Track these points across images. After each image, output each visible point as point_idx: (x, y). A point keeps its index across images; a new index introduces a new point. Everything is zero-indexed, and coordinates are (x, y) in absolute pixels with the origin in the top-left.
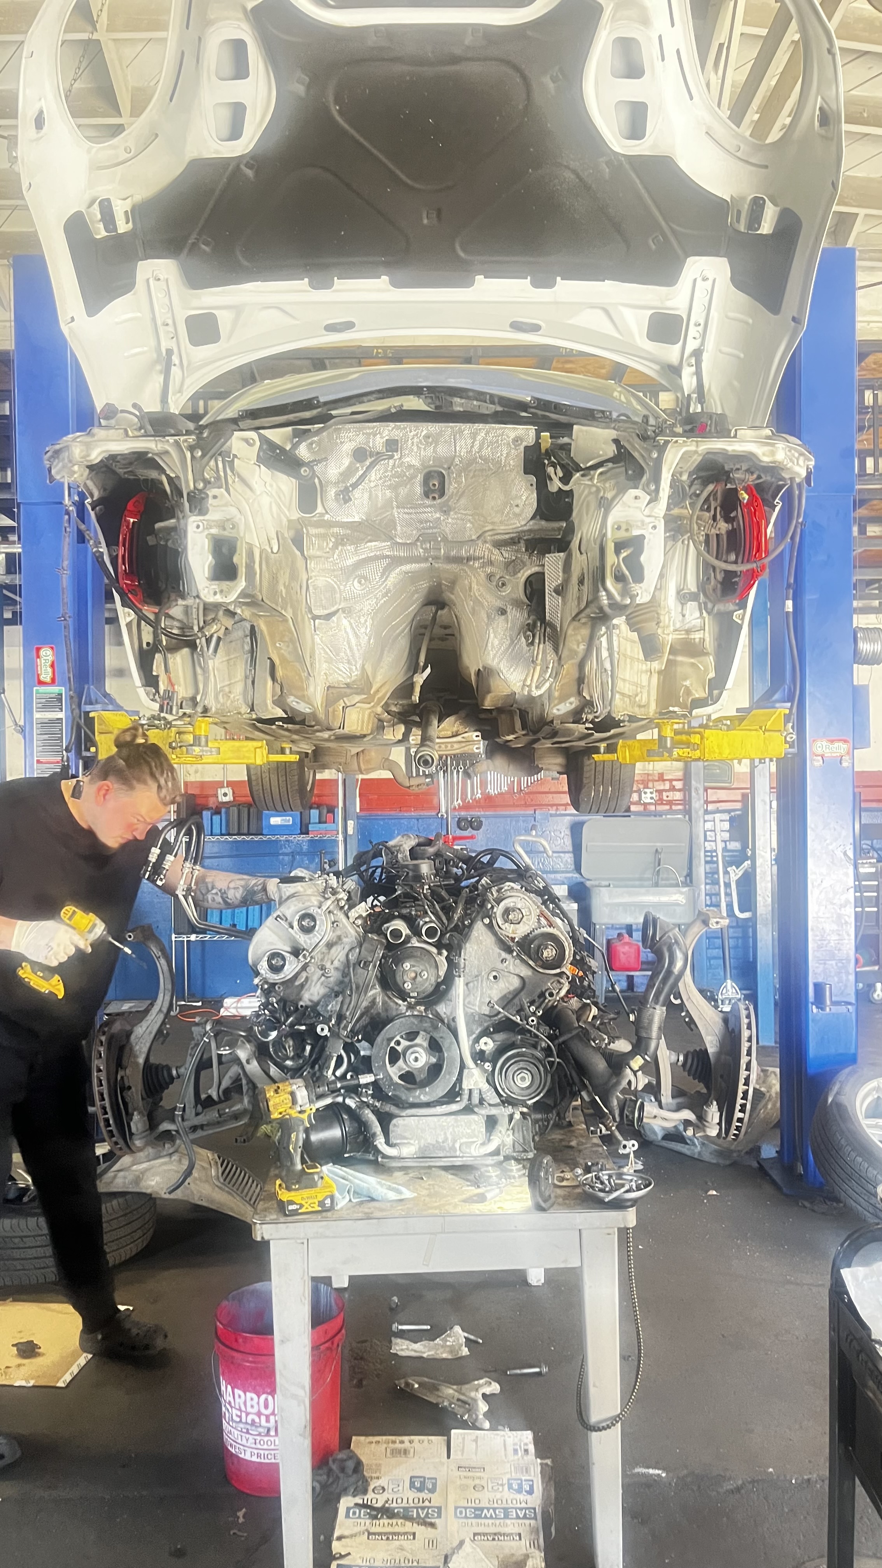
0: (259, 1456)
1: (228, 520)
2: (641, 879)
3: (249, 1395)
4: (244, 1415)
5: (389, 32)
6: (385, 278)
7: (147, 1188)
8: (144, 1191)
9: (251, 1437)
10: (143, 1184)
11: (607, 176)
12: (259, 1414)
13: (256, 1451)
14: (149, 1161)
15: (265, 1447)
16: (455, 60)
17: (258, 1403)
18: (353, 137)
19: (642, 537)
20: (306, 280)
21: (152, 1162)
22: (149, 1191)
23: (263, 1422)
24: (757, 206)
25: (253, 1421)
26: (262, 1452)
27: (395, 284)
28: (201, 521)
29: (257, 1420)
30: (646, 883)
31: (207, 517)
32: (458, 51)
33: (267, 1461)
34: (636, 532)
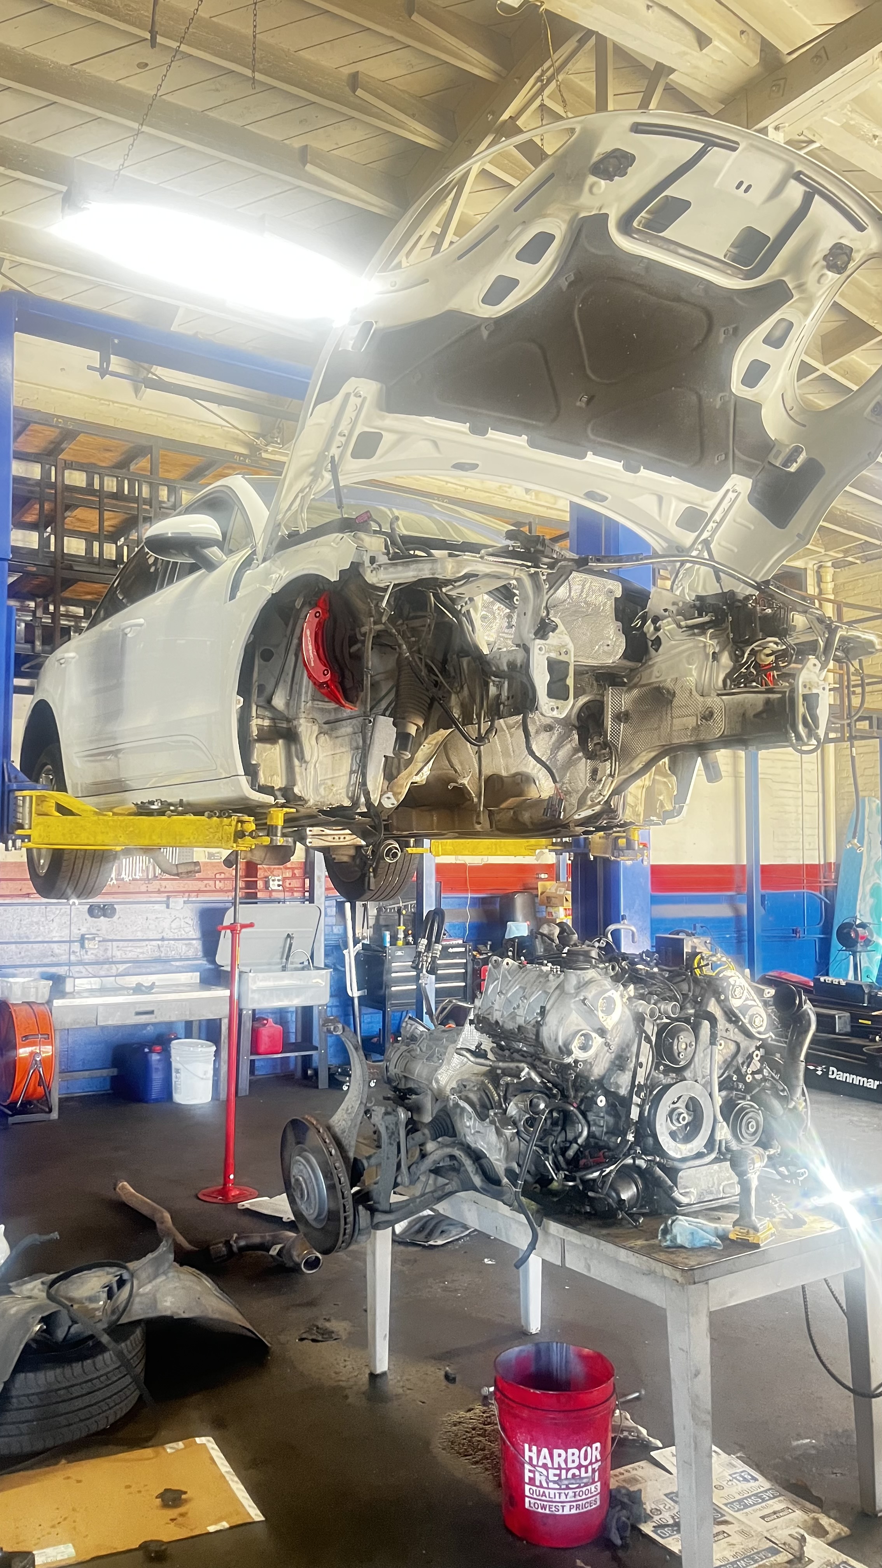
0: (578, 1507)
1: (563, 646)
2: (269, 964)
3: (570, 1451)
4: (564, 1472)
5: (651, 264)
6: (525, 437)
7: (166, 1311)
8: (164, 1314)
9: (570, 1492)
10: (159, 1306)
11: (717, 407)
12: (579, 1467)
13: (574, 1504)
14: (150, 1282)
15: (584, 1497)
16: (678, 299)
17: (579, 1457)
18: (575, 330)
19: (818, 695)
20: (468, 424)
21: (154, 1283)
22: (168, 1313)
23: (583, 1475)
24: (797, 451)
25: (574, 1475)
26: (580, 1503)
27: (532, 444)
28: (544, 644)
29: (577, 1473)
30: (274, 967)
31: (547, 642)
32: (683, 295)
33: (585, 1510)
34: (815, 691)
